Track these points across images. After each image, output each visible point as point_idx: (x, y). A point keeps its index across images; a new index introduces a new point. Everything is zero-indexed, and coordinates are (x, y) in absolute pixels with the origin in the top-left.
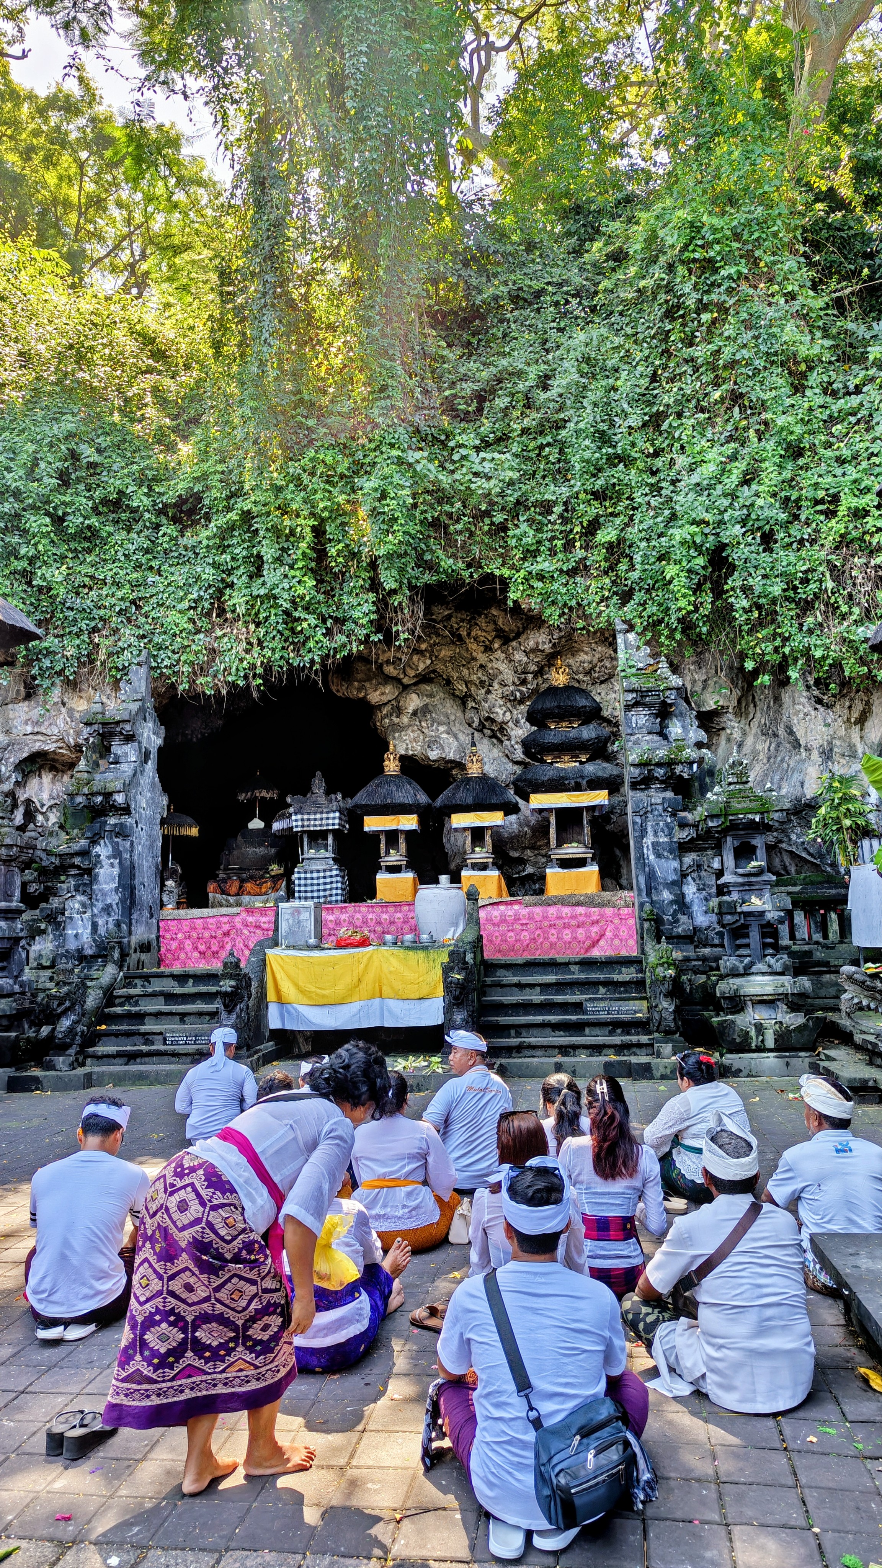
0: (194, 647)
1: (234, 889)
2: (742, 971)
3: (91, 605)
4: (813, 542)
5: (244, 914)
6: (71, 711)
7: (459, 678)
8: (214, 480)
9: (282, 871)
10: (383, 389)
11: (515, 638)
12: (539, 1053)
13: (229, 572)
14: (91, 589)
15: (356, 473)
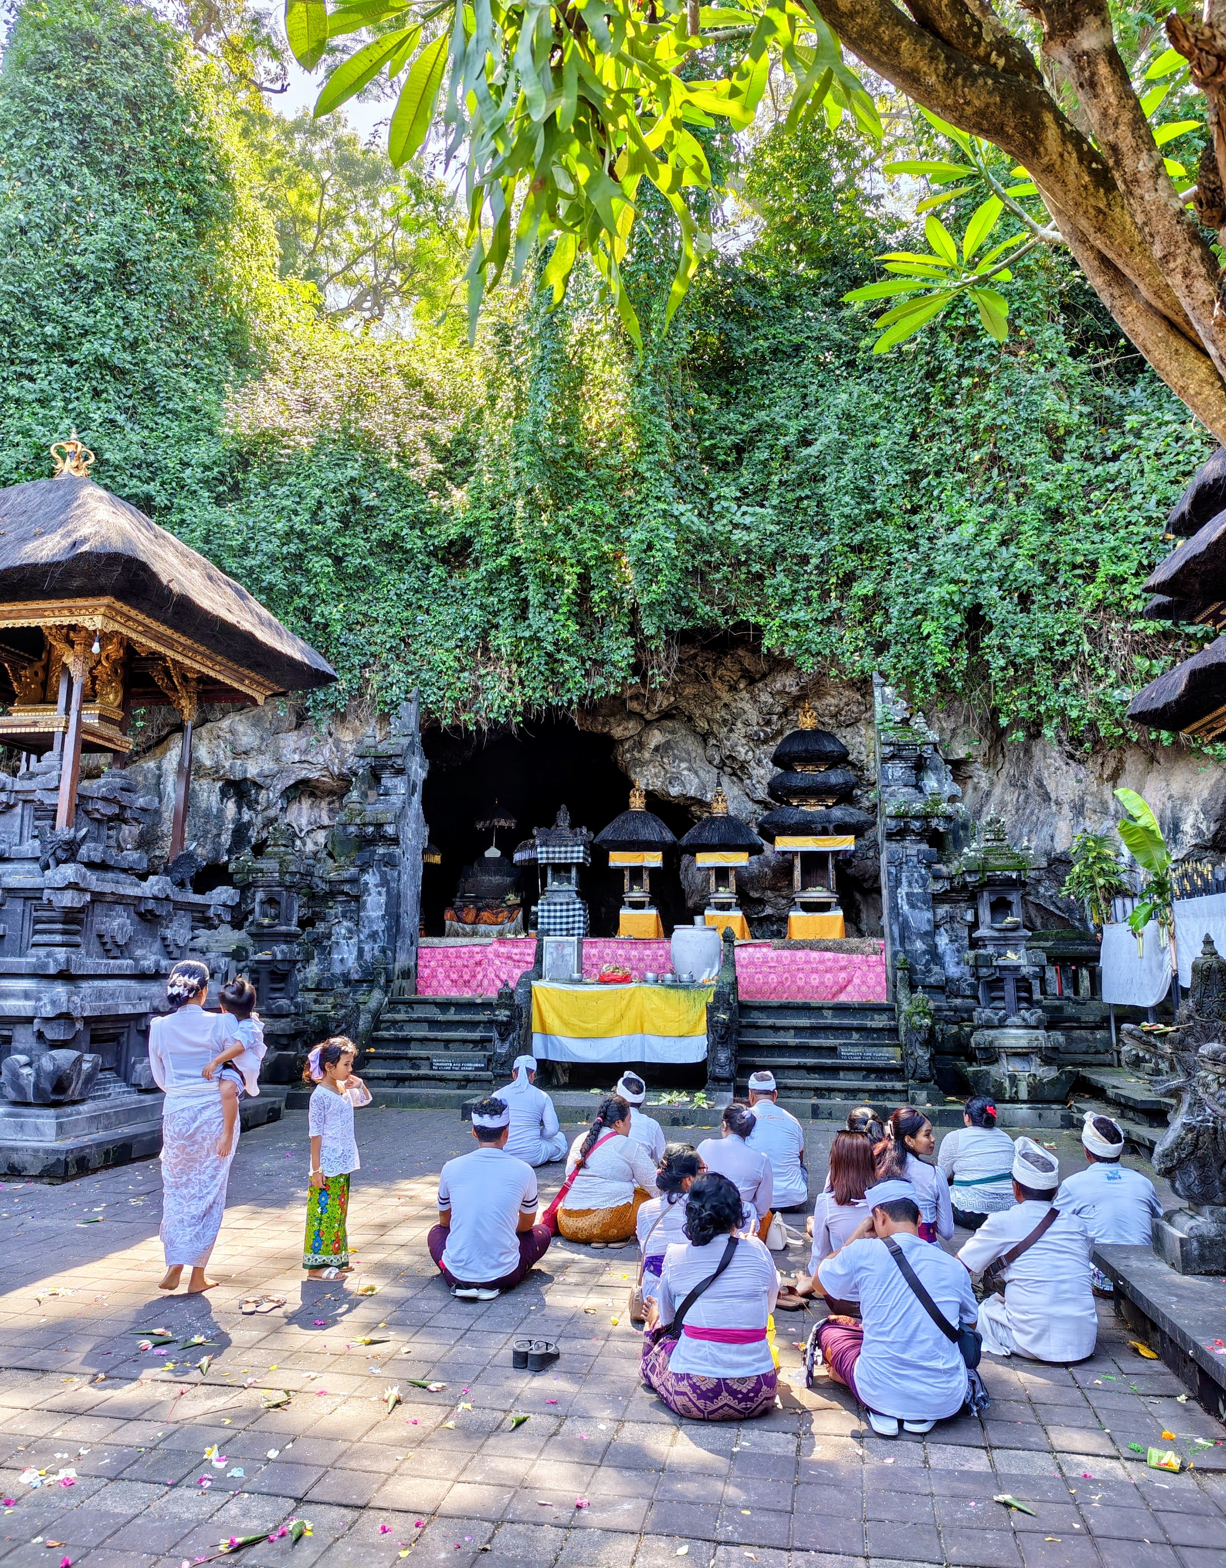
0: (459, 684)
1: (471, 917)
2: (996, 1023)
3: (363, 641)
4: (1070, 605)
5: (496, 946)
6: (337, 743)
7: (702, 716)
8: (485, 526)
9: (518, 901)
10: (651, 444)
11: (760, 680)
12: (795, 1094)
13: (495, 614)
14: (363, 625)
15: (622, 523)
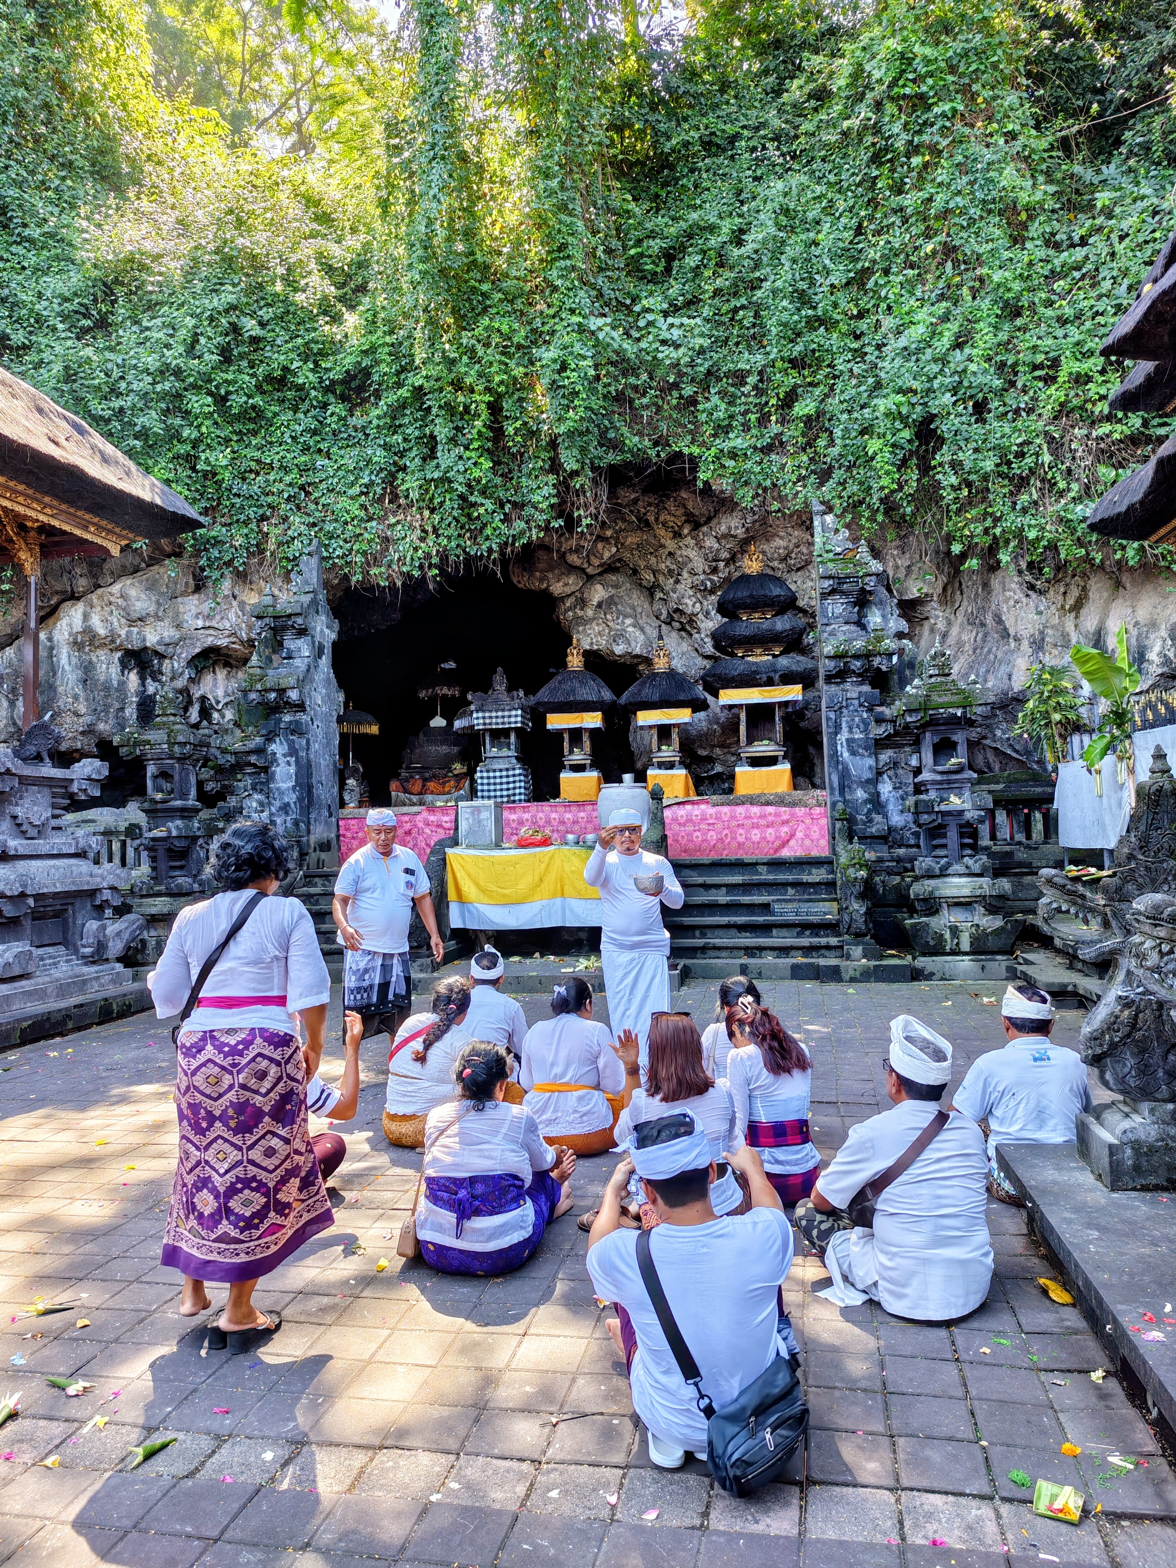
0: (366, 536)
1: (417, 787)
2: (937, 872)
3: (258, 491)
4: (1030, 411)
5: (425, 814)
6: (242, 605)
7: (647, 567)
8: (383, 353)
9: (465, 770)
10: (563, 247)
11: (706, 523)
12: (724, 954)
13: (402, 454)
14: (257, 474)
15: (534, 343)
